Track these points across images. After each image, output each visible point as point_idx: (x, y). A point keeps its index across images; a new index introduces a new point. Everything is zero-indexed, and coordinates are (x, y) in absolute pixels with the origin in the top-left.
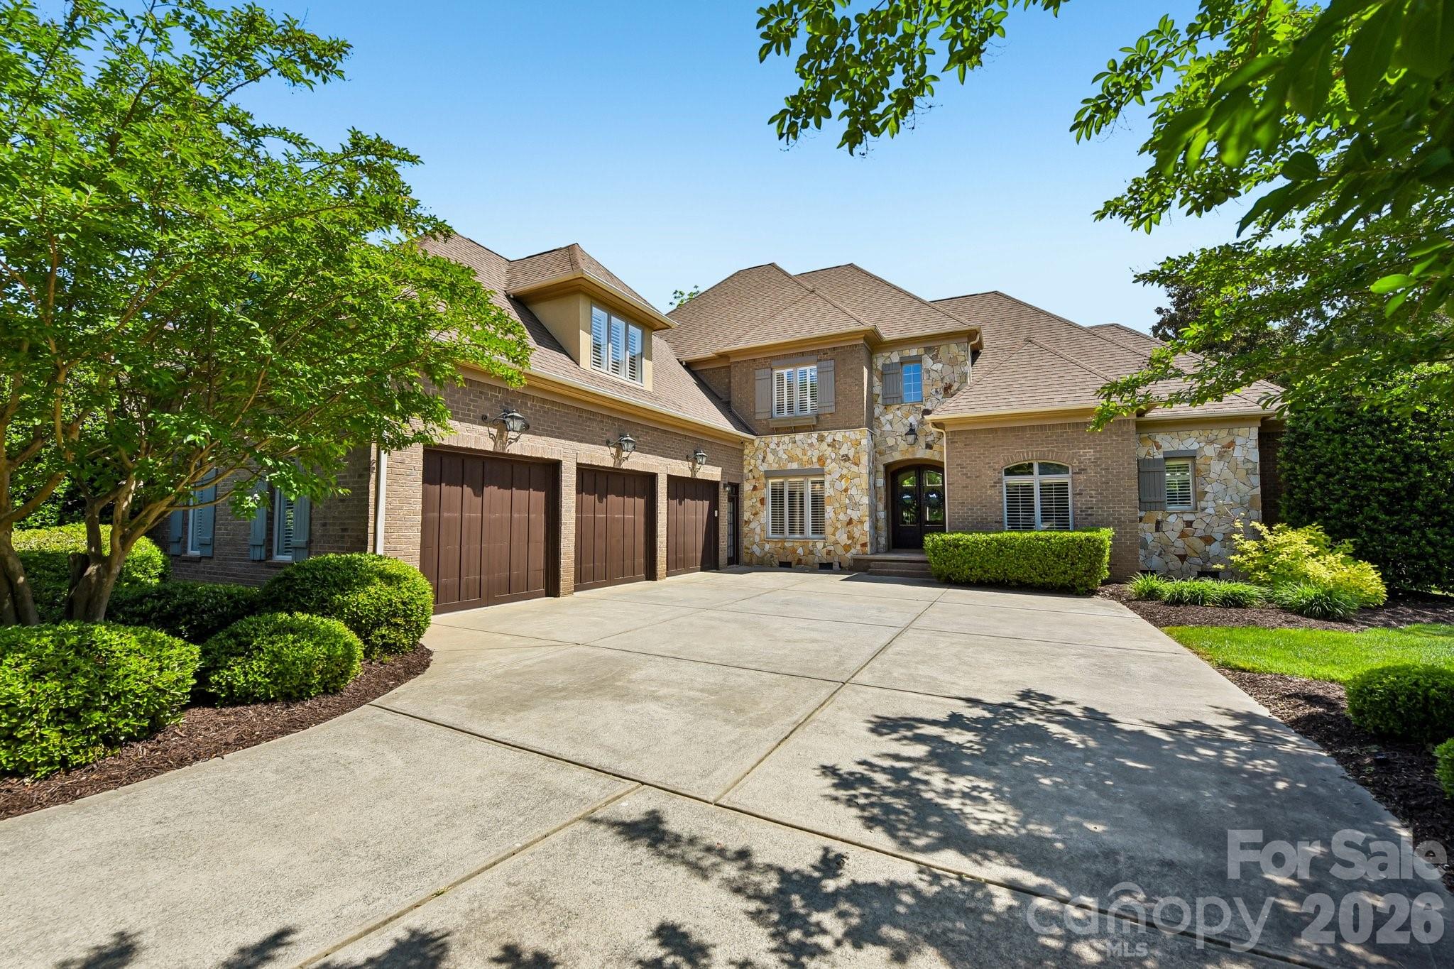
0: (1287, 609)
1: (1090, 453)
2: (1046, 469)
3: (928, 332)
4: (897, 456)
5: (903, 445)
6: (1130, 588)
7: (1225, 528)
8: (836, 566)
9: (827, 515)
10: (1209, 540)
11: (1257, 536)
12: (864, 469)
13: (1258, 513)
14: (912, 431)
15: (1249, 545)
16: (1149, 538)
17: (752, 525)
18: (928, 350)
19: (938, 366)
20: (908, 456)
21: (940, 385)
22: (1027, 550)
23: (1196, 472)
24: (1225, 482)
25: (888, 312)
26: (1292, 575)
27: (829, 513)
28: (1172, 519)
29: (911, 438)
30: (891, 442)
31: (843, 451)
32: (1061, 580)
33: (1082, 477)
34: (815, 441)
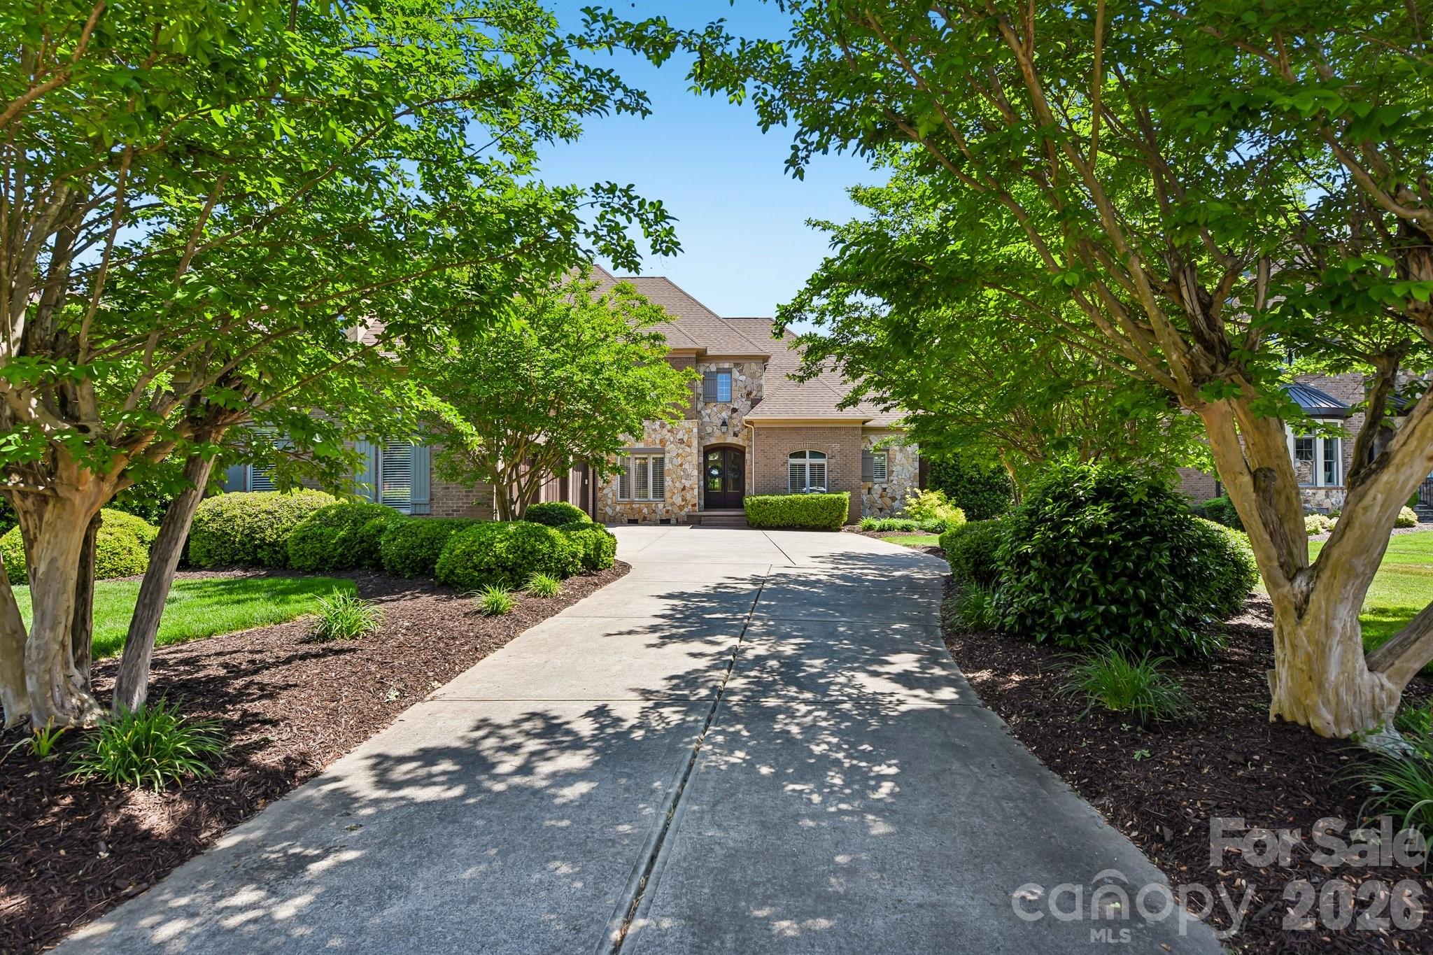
0: (927, 531)
1: (837, 446)
2: (814, 454)
3: (737, 353)
4: (713, 441)
5: (717, 433)
6: (859, 526)
7: (902, 492)
8: (673, 521)
9: (666, 484)
10: (894, 499)
11: (916, 496)
12: (695, 451)
13: (917, 484)
14: (724, 424)
15: (913, 501)
16: (865, 498)
17: (605, 491)
18: (736, 365)
19: (743, 378)
20: (721, 441)
21: (744, 391)
22: (806, 505)
23: (889, 458)
24: (902, 465)
25: (704, 330)
26: (929, 515)
27: (668, 482)
28: (876, 486)
29: (724, 429)
30: (709, 430)
31: (679, 437)
32: (826, 522)
33: (833, 461)
34: (657, 427)
